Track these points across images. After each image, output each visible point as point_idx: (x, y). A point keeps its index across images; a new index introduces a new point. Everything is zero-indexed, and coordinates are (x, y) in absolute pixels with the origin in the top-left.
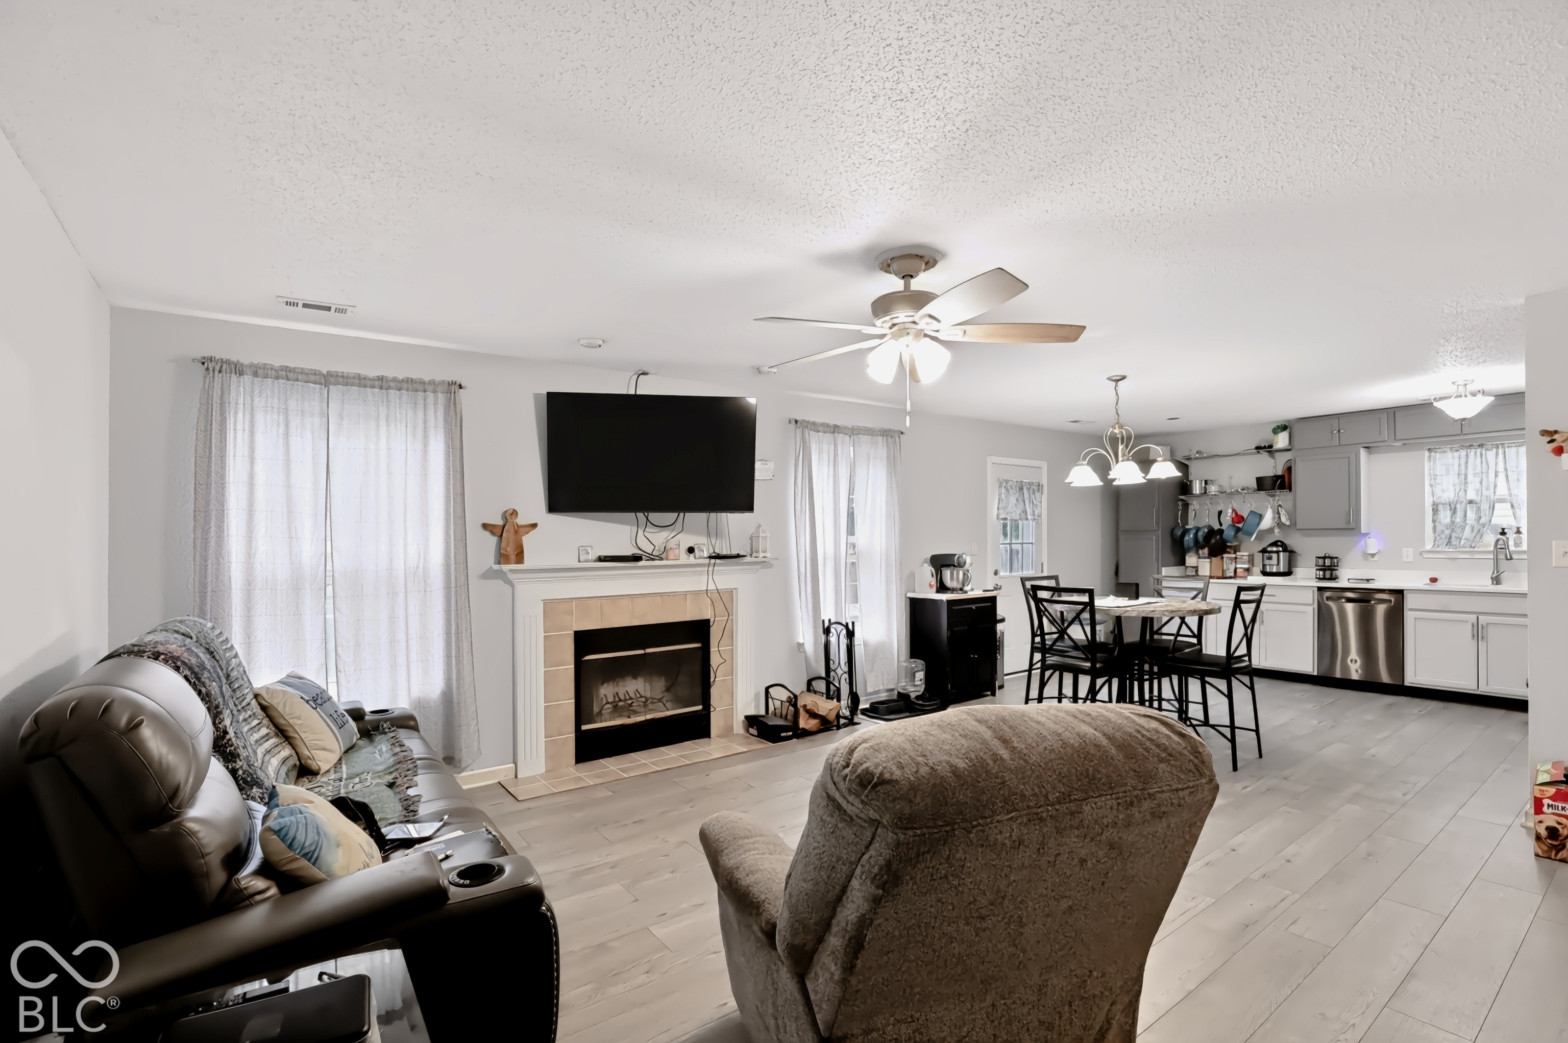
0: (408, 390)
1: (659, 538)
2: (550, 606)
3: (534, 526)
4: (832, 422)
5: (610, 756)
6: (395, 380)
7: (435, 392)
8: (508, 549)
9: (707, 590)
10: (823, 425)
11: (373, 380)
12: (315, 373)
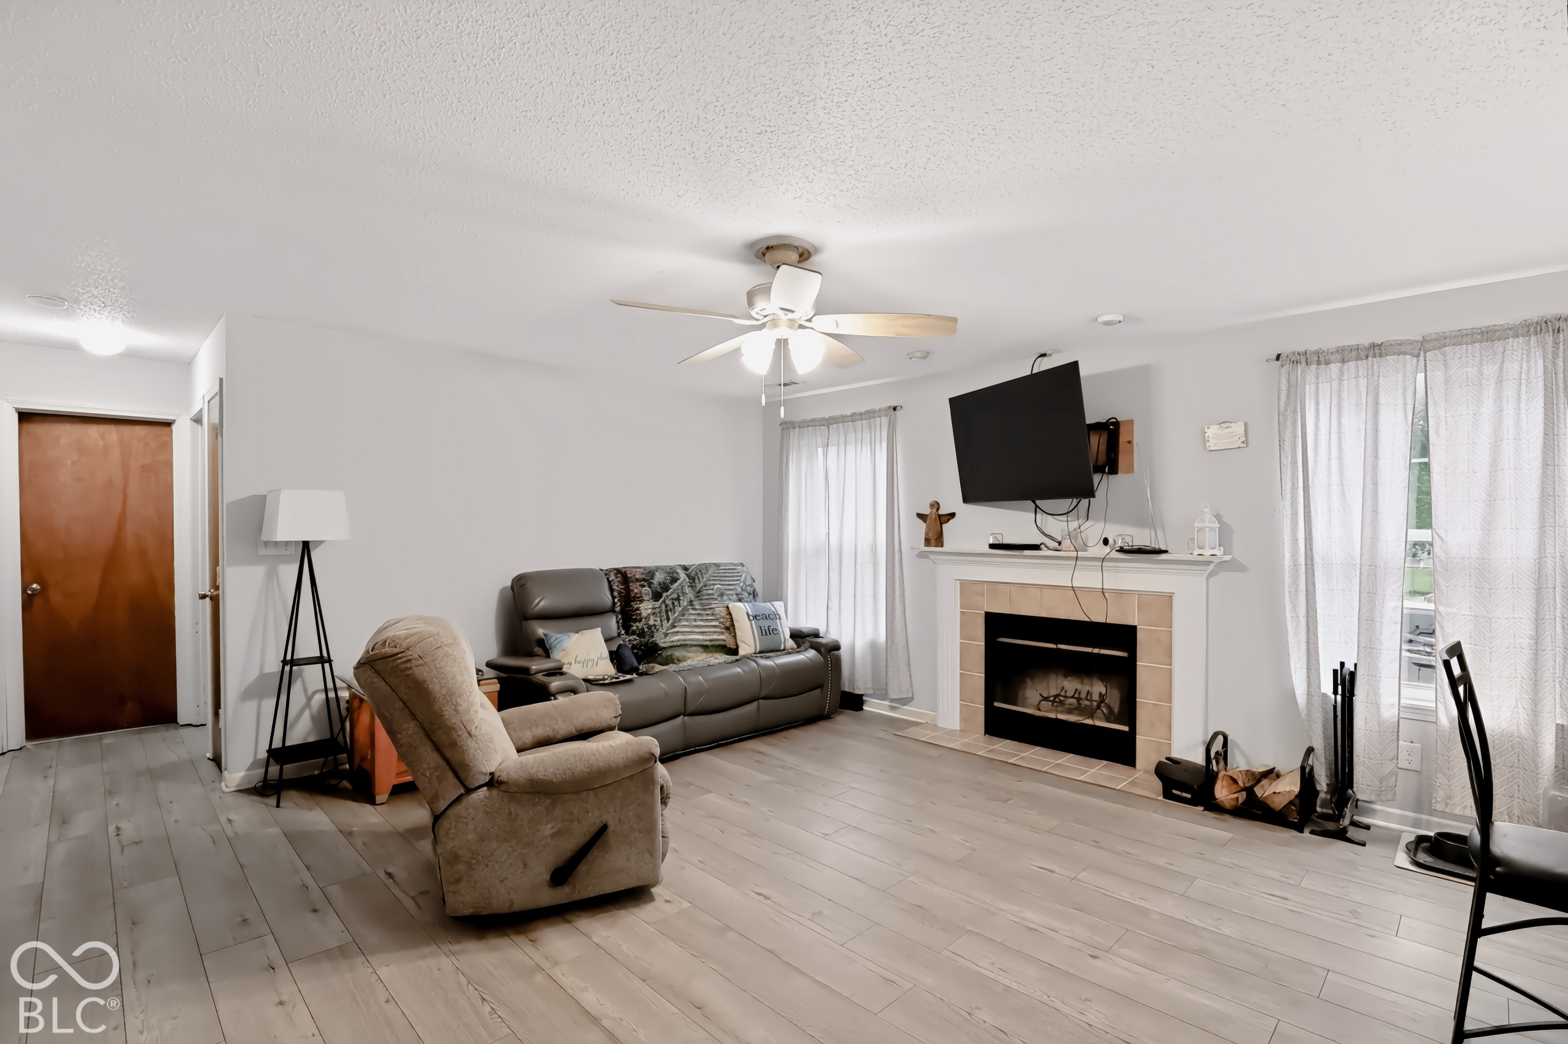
0: (866, 419)
1: (1056, 526)
2: (966, 587)
3: (953, 515)
4: (1366, 341)
5: (1020, 741)
6: (861, 414)
7: (880, 417)
8: (930, 534)
9: (1103, 589)
10: (1341, 350)
11: (849, 416)
12: (823, 419)
